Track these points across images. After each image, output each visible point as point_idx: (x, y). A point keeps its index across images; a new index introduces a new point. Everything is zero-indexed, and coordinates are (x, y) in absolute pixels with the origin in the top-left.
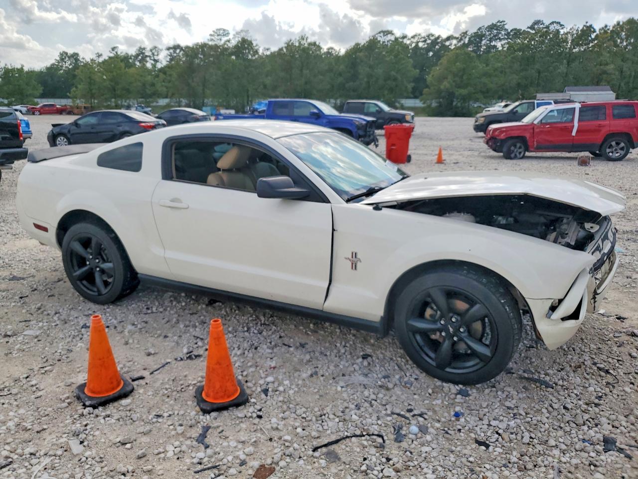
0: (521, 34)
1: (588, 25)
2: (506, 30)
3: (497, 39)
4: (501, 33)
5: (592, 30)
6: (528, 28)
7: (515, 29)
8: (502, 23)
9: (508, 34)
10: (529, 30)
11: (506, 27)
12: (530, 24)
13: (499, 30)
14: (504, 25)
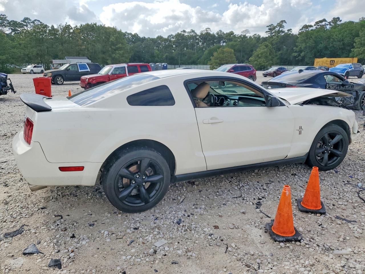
0: (17, 24)
1: (67, 24)
2: (7, 20)
3: (3, 26)
4: (4, 22)
5: (70, 27)
6: (21, 21)
7: (13, 21)
8: (4, 16)
9: (9, 23)
10: (22, 22)
11: (7, 19)
12: (22, 19)
13: (3, 20)
14: (6, 17)
